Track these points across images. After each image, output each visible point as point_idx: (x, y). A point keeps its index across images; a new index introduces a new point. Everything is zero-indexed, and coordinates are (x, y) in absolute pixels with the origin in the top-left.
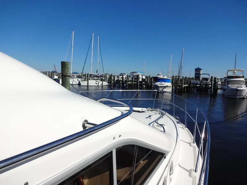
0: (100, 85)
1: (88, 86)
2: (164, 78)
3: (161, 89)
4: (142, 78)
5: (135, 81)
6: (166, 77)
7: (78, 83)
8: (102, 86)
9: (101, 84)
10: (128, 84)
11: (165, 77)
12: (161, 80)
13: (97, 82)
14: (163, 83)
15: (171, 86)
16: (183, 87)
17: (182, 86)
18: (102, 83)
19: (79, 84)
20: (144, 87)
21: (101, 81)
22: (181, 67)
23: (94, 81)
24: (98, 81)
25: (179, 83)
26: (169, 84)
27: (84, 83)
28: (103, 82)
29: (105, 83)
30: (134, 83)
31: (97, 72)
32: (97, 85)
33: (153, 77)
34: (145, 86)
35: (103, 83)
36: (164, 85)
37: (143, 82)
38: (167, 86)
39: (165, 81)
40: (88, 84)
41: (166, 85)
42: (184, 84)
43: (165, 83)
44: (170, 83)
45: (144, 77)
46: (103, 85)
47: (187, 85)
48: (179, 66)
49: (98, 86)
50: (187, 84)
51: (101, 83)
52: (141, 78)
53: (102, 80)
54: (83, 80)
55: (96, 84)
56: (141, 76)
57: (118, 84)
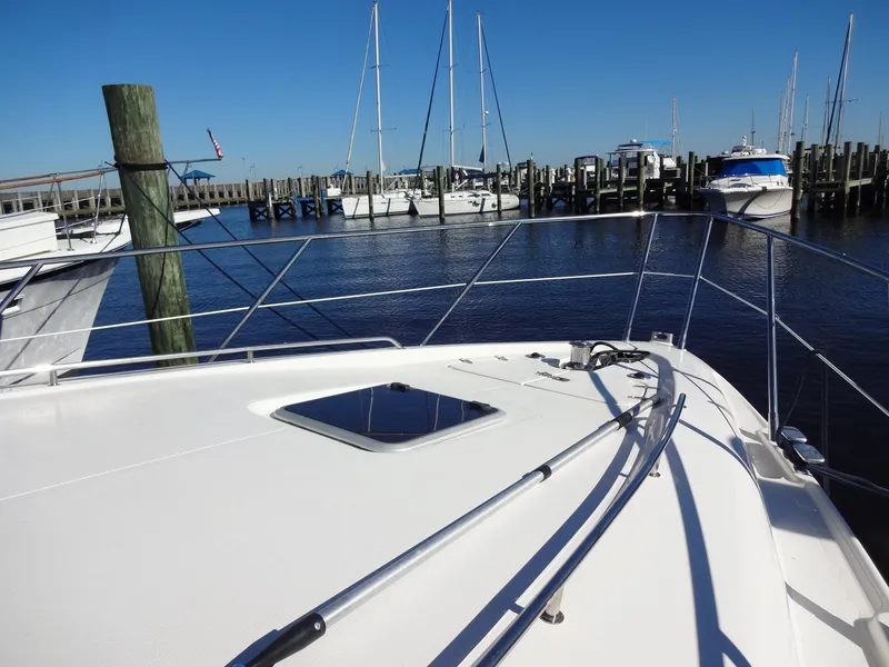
0: (488, 207)
1: (441, 216)
2: (752, 156)
3: (734, 207)
4: (662, 167)
5: (628, 183)
6: (761, 153)
7: (406, 207)
8: (499, 212)
9: (493, 206)
10: (598, 196)
11: (760, 151)
12: (739, 166)
13: (476, 196)
14: (747, 179)
15: (783, 191)
16: (847, 190)
17: (843, 185)
18: (499, 202)
19: (412, 212)
20: (670, 204)
21: (494, 192)
22: (837, 103)
23: (466, 194)
24: (480, 192)
25: (826, 176)
26: (777, 182)
27: (428, 207)
28: (502, 196)
29: (510, 200)
30: (625, 189)
31: (482, 160)
32: (478, 209)
33: (709, 160)
34: (674, 201)
35: (502, 201)
36: (750, 189)
37: (667, 185)
38: (765, 191)
39: (757, 172)
40: (441, 208)
41: (758, 188)
42: (854, 176)
43: (756, 178)
44: (779, 177)
45: (670, 163)
46: (503, 207)
47: (868, 181)
48: (828, 103)
49: (481, 212)
50: (865, 175)
51: (491, 199)
52: (657, 165)
53: (496, 189)
54: (427, 193)
55: (475, 204)
56: (658, 159)
57: (565, 201)
